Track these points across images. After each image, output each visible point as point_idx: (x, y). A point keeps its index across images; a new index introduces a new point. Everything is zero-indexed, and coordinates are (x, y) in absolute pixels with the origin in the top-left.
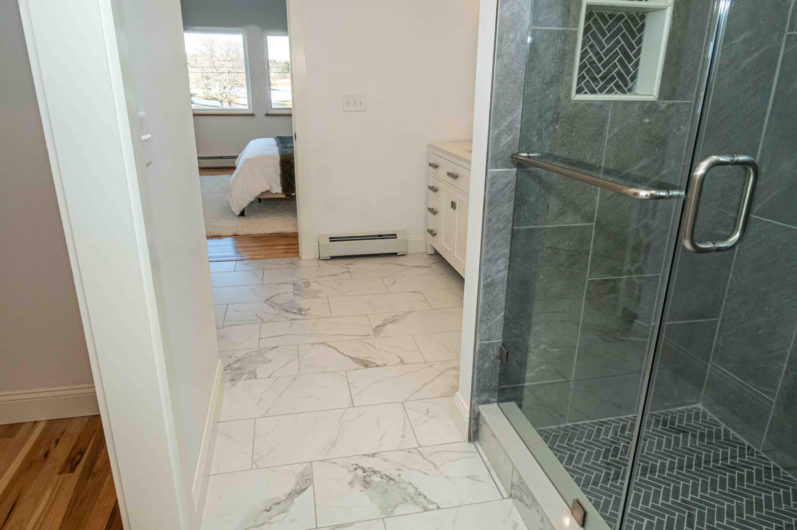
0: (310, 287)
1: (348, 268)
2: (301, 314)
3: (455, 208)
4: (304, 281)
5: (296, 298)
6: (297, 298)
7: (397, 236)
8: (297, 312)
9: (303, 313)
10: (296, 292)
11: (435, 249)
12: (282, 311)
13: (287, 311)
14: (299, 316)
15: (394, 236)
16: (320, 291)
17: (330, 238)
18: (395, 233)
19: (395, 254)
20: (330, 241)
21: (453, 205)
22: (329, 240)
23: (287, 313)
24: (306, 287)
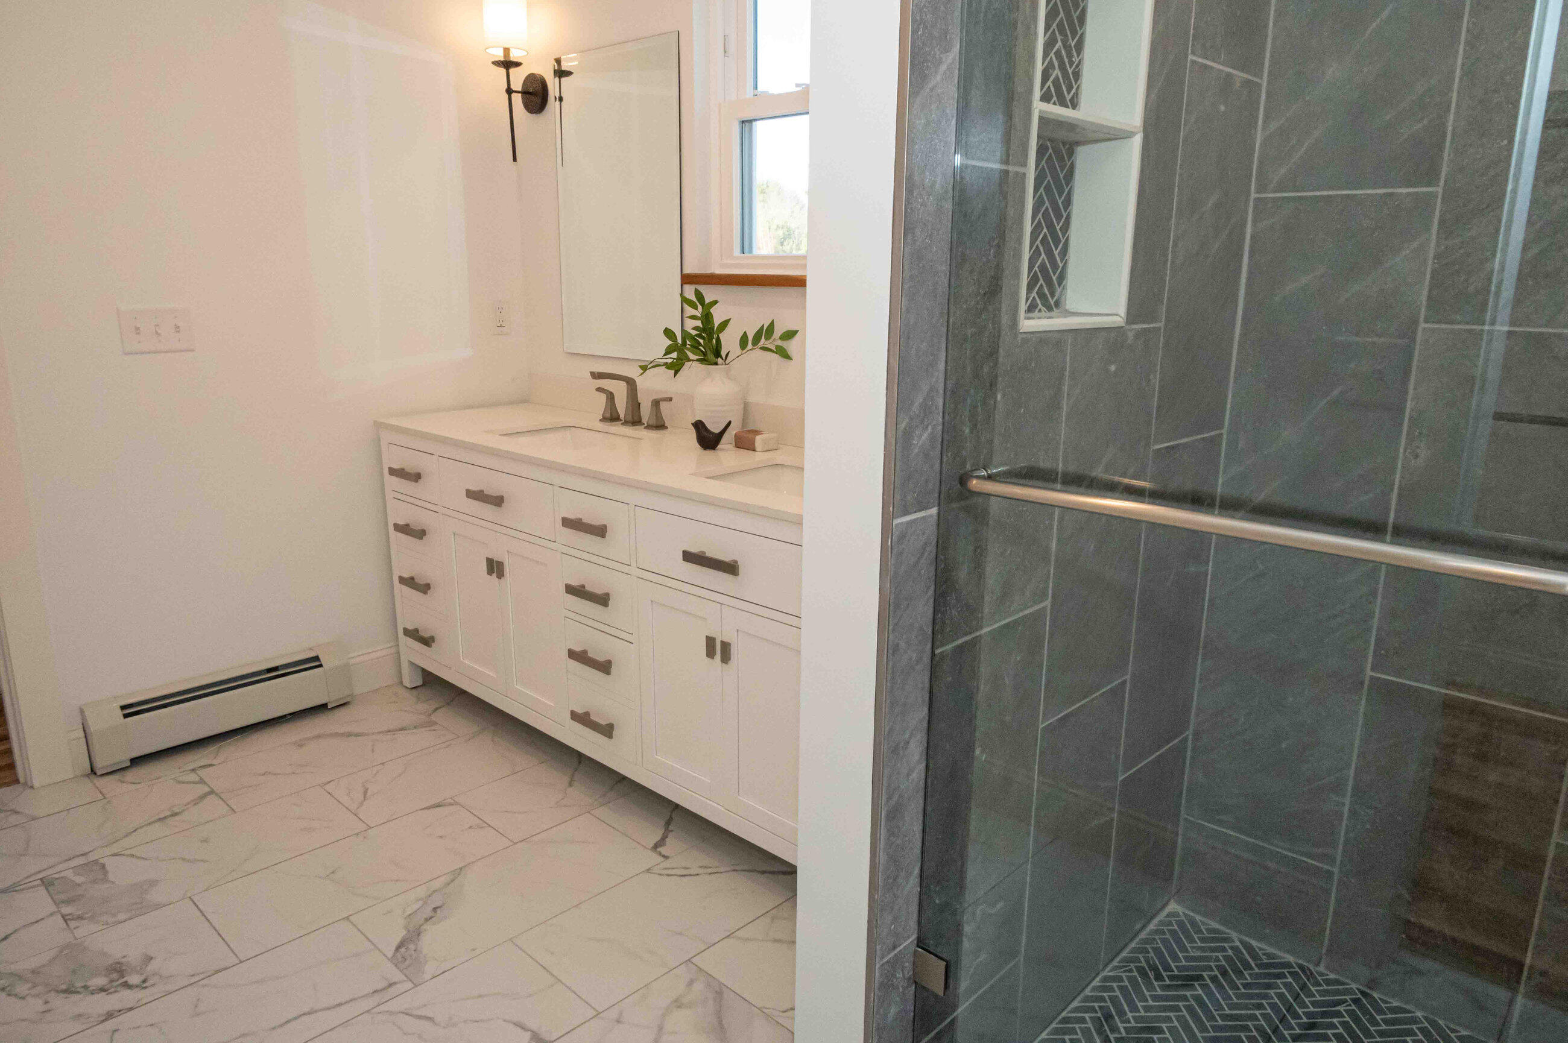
0: (111, 877)
1: (202, 781)
2: (127, 985)
3: (501, 575)
4: (81, 861)
5: (79, 933)
6: (83, 930)
7: (323, 662)
8: (112, 981)
9: (134, 979)
10: (66, 910)
11: (424, 671)
12: (53, 994)
13: (69, 991)
14: (127, 997)
15: (313, 663)
16: (153, 883)
17: (123, 708)
18: (312, 654)
19: (323, 707)
20: (126, 716)
21: (495, 568)
22: (120, 713)
23: (75, 998)
24: (94, 882)
